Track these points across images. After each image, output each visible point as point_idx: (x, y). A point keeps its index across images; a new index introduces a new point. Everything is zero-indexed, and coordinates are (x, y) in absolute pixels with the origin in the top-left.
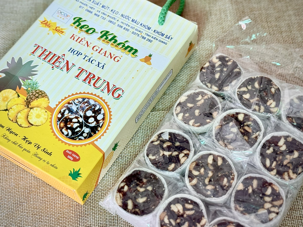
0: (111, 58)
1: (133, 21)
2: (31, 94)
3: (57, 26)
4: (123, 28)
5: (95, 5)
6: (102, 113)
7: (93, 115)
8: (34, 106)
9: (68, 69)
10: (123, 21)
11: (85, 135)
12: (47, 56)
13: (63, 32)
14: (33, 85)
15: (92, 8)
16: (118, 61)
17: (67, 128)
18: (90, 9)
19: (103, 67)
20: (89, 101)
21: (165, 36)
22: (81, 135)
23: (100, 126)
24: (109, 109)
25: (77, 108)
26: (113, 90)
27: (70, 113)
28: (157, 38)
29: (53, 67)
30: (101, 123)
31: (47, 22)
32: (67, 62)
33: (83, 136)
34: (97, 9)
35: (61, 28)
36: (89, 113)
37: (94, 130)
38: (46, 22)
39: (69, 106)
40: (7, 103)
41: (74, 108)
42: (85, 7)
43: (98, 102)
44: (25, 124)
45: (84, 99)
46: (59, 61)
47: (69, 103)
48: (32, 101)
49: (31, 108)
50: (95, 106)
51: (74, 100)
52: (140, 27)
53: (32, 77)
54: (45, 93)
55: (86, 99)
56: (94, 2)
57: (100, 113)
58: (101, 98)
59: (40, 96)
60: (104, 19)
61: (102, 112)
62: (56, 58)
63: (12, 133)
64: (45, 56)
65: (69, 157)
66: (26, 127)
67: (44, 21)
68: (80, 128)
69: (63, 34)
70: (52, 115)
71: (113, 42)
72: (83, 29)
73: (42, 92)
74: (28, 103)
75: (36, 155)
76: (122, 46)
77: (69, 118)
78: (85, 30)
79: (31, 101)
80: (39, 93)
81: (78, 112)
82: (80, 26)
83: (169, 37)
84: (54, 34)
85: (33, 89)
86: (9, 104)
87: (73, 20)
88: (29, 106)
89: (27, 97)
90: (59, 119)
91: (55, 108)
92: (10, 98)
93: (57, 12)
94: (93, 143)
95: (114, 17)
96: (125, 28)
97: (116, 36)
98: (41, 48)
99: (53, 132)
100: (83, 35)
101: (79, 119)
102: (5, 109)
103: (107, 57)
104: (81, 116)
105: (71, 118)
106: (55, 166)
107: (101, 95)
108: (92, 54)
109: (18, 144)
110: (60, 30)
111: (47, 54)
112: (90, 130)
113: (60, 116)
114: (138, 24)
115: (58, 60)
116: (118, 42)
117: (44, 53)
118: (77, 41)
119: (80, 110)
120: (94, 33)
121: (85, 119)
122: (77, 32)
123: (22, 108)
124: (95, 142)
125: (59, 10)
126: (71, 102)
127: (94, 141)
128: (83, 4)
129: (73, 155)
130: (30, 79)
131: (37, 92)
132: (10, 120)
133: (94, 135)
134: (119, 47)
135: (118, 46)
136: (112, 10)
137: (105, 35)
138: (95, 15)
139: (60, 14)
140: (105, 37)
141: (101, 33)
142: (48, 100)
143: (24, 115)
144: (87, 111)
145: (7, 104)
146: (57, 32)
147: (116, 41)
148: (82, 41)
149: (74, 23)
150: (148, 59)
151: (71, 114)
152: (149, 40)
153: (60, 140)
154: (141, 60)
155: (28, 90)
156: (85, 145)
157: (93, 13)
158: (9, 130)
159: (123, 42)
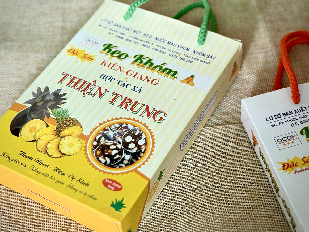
0: (148, 81)
1: (169, 43)
2: (61, 122)
3: (85, 54)
4: (159, 51)
5: (126, 31)
6: (143, 138)
7: (134, 140)
8: (65, 135)
9: (101, 95)
10: (158, 44)
11: (126, 162)
12: (77, 83)
13: (92, 59)
14: (63, 113)
15: (122, 34)
16: (156, 84)
17: (105, 156)
18: (120, 35)
19: (140, 91)
20: (127, 126)
21: (206, 56)
22: (122, 162)
23: (143, 151)
24: (151, 133)
25: (115, 134)
26: (153, 114)
27: (106, 141)
28: (198, 58)
29: (84, 94)
30: (143, 148)
31: (75, 50)
32: (100, 88)
33: (123, 163)
34: (127, 34)
35: (90, 55)
36: (129, 139)
37: (136, 156)
38: (73, 50)
39: (105, 132)
40: (34, 133)
41: (111, 134)
42: (116, 34)
43: (137, 127)
44: (56, 154)
45: (121, 125)
46: (91, 87)
47: (105, 130)
48: (63, 130)
49: (62, 138)
50: (135, 131)
51: (110, 126)
52: (178, 48)
53: (61, 106)
54: (77, 121)
55: (123, 124)
56: (124, 28)
57: (141, 138)
58: (141, 123)
59: (72, 124)
60: (137, 43)
61: (144, 136)
62: (87, 84)
63: (42, 165)
64: (74, 84)
65: (109, 186)
66: (58, 158)
67: (71, 50)
68: (119, 155)
69: (93, 61)
70: (86, 143)
71: (149, 66)
72: (114, 55)
73: (73, 120)
74: (58, 133)
75: (70, 186)
76: (159, 69)
77: (106, 145)
78: (117, 55)
79: (61, 130)
80: (70, 121)
81: (116, 139)
82: (111, 52)
83: (212, 56)
84: (83, 61)
85: (63, 117)
86: (36, 135)
87: (103, 47)
88: (60, 135)
89: (57, 126)
90: (95, 147)
91: (89, 136)
92: (38, 128)
93: (85, 40)
94: (135, 170)
95: (148, 41)
96: (160, 51)
97: (151, 60)
98: (70, 76)
99: (89, 160)
100: (115, 60)
101: (118, 146)
102: (33, 139)
103: (144, 81)
104: (120, 143)
105: (108, 145)
106: (94, 197)
107: (141, 119)
108: (126, 78)
109: (50, 176)
110: (89, 57)
111: (76, 82)
112: (131, 156)
113: (95, 143)
114: (175, 45)
115: (89, 87)
116: (155, 65)
117: (73, 81)
118: (109, 67)
119: (118, 137)
120: (127, 57)
121: (124, 145)
122: (107, 58)
123: (52, 137)
124: (138, 169)
125: (87, 37)
126: (107, 128)
127: (136, 168)
128: (112, 30)
129: (114, 184)
130: (59, 108)
131: (67, 120)
132: (39, 151)
133: (137, 161)
134: (156, 70)
135: (154, 69)
136: (145, 35)
137: (139, 58)
138: (127, 41)
139: (88, 41)
140: (139, 61)
141: (135, 57)
142: (81, 128)
143: (55, 145)
144: (126, 137)
145: (35, 135)
146: (86, 59)
147: (152, 64)
148: (114, 66)
149: (104, 50)
150: (190, 80)
151: (108, 141)
152: (189, 61)
153: (97, 169)
154: (182, 81)
155: (57, 119)
156: (127, 173)
157: (125, 39)
158: (38, 161)
159: (160, 65)
